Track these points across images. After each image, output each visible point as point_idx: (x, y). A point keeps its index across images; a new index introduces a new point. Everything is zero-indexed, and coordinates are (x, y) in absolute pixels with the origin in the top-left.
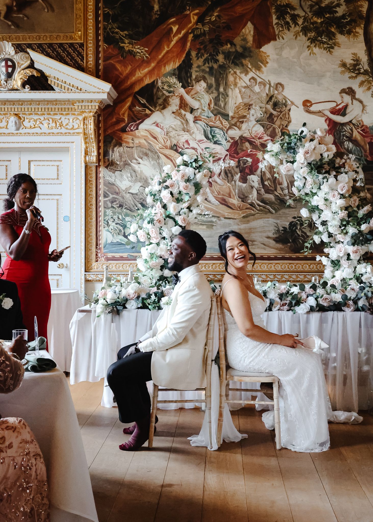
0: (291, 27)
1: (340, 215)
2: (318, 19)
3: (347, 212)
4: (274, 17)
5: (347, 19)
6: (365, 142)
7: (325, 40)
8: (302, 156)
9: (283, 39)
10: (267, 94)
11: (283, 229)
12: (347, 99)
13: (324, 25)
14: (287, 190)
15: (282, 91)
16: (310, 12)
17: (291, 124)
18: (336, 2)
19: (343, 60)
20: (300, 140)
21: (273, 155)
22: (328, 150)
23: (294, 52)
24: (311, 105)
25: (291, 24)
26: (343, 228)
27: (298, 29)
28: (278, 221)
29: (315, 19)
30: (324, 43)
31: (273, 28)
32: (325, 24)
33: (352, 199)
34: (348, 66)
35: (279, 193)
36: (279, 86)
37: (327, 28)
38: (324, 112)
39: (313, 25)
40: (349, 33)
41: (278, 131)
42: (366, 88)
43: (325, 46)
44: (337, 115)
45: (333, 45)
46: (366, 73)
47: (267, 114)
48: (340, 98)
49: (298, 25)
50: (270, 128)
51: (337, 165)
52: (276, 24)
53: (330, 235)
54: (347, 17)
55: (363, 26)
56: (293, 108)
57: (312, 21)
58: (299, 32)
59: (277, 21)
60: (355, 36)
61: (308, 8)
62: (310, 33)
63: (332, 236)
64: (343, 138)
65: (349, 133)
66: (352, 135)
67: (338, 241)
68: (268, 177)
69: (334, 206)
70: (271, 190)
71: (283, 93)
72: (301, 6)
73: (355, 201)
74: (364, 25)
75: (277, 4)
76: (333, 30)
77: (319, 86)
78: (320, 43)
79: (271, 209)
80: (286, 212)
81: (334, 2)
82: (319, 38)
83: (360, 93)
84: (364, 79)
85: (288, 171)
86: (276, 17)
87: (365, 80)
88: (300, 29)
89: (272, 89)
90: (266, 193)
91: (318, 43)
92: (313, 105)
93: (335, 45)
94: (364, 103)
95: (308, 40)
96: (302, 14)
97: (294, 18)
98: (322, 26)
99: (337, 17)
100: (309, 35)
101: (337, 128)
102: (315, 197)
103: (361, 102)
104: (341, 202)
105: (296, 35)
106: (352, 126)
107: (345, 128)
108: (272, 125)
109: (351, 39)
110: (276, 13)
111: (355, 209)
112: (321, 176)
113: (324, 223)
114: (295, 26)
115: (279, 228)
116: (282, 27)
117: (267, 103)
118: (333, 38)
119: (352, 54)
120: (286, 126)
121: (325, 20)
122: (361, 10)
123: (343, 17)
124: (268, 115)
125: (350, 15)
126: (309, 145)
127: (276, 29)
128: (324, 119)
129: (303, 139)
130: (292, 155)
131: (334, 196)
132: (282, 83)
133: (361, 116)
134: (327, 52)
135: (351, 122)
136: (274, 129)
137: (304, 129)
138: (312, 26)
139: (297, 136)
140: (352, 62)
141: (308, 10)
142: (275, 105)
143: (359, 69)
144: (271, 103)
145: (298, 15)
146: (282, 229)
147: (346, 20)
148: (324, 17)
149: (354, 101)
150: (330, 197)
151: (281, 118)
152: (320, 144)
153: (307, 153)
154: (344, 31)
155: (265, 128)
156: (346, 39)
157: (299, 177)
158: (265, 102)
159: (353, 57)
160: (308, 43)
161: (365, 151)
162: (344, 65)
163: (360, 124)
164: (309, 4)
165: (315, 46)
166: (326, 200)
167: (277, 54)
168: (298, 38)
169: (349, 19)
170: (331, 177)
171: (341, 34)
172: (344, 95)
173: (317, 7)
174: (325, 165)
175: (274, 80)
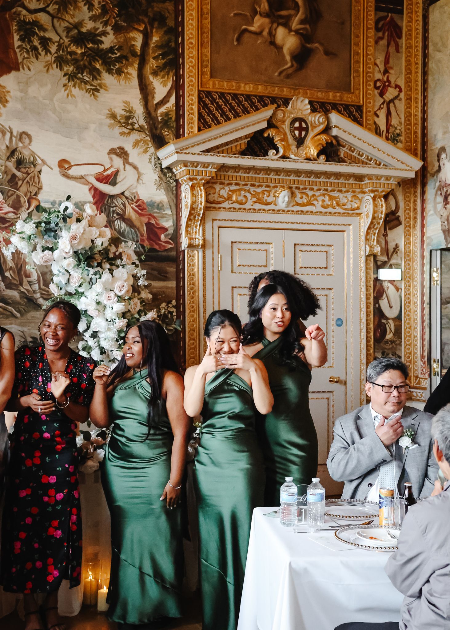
0: (40, 55)
1: (117, 324)
2: (77, 48)
3: (126, 321)
4: (16, 37)
5: (116, 54)
6: (141, 223)
7: (88, 79)
8: (68, 242)
9: (30, 70)
10: (7, 147)
11: (31, 340)
12: (118, 162)
13: (85, 58)
14: (37, 285)
15: (29, 144)
16: (67, 37)
17: (42, 191)
18: (101, 29)
19: (111, 109)
20: (64, 220)
21: (23, 238)
22: (100, 235)
23: (45, 90)
24: (70, 168)
25: (40, 50)
26: (121, 342)
27: (49, 58)
28: (25, 329)
29: (73, 48)
30: (86, 83)
31: (15, 52)
32: (87, 57)
33: (132, 303)
34: (119, 118)
35: (26, 290)
36: (24, 136)
37: (90, 63)
38: (87, 178)
39: (71, 56)
40: (119, 72)
41: (24, 200)
42: (142, 150)
43: (88, 87)
44: (105, 183)
45: (98, 87)
46: (141, 129)
47: (7, 175)
48: (109, 161)
49: (51, 53)
50: (12, 195)
51: (111, 255)
52: (18, 47)
53: (103, 351)
54: (116, 52)
55: (136, 66)
56: (45, 169)
57: (69, 50)
58: (51, 64)
59: (20, 43)
60: (126, 78)
61: (63, 31)
62: (67, 67)
63: (105, 352)
64: (113, 216)
65: (122, 209)
66: (124, 212)
67: (112, 358)
68: (11, 265)
69: (109, 312)
70: (15, 285)
71: (30, 147)
72: (53, 26)
73: (135, 304)
74: (138, 65)
75: (20, 20)
76: (98, 66)
77: (80, 141)
78: (81, 82)
79: (15, 312)
80: (36, 316)
81: (98, 28)
82: (80, 75)
83: (134, 155)
84: (139, 138)
85: (46, 261)
86: (18, 37)
87: (141, 140)
88: (53, 59)
89: (14, 139)
90: (7, 288)
91: (78, 81)
92: (73, 168)
93: (101, 87)
94: (140, 170)
95: (65, 75)
96: (56, 38)
97: (45, 42)
98: (82, 60)
99: (102, 50)
100: (65, 69)
101: (105, 202)
102: (83, 299)
103: (135, 168)
104: (119, 307)
105: (48, 66)
106: (124, 199)
107: (116, 202)
108: (15, 192)
109: (122, 82)
110: (18, 31)
111: (137, 316)
112: (92, 271)
113: (95, 335)
114: (46, 54)
115: (25, 339)
116: (28, 52)
117: (8, 159)
118: (98, 77)
119: (124, 102)
120: (36, 194)
121: (87, 52)
122: (134, 45)
123: (111, 50)
124: (9, 177)
125: (120, 48)
126: (76, 228)
127: (19, 54)
128: (87, 188)
129: (68, 219)
130: (52, 239)
131: (109, 298)
132: (29, 133)
133: (136, 187)
134: (91, 96)
135: (123, 193)
136: (18, 197)
137: (68, 204)
138: (69, 57)
139: (59, 214)
140: (123, 113)
141: (64, 34)
142: (20, 163)
143: (132, 124)
144: (13, 160)
145: (50, 39)
146: (29, 339)
147: (115, 56)
148: (86, 47)
149: (127, 166)
150: (103, 300)
151: (28, 182)
152: (89, 226)
153: (74, 238)
154: (113, 70)
155: (5, 194)
156: (115, 81)
157: (62, 270)
158: (5, 158)
159: (125, 106)
160: (65, 80)
161: (142, 235)
162: (113, 116)
163: (135, 197)
164: (65, 26)
165: (74, 86)
166: (98, 303)
167: (21, 91)
168: (51, 71)
169: (119, 54)
170: (105, 273)
171: (109, 74)
172: (114, 157)
173: (76, 31)
174: (96, 255)
175: (17, 127)
